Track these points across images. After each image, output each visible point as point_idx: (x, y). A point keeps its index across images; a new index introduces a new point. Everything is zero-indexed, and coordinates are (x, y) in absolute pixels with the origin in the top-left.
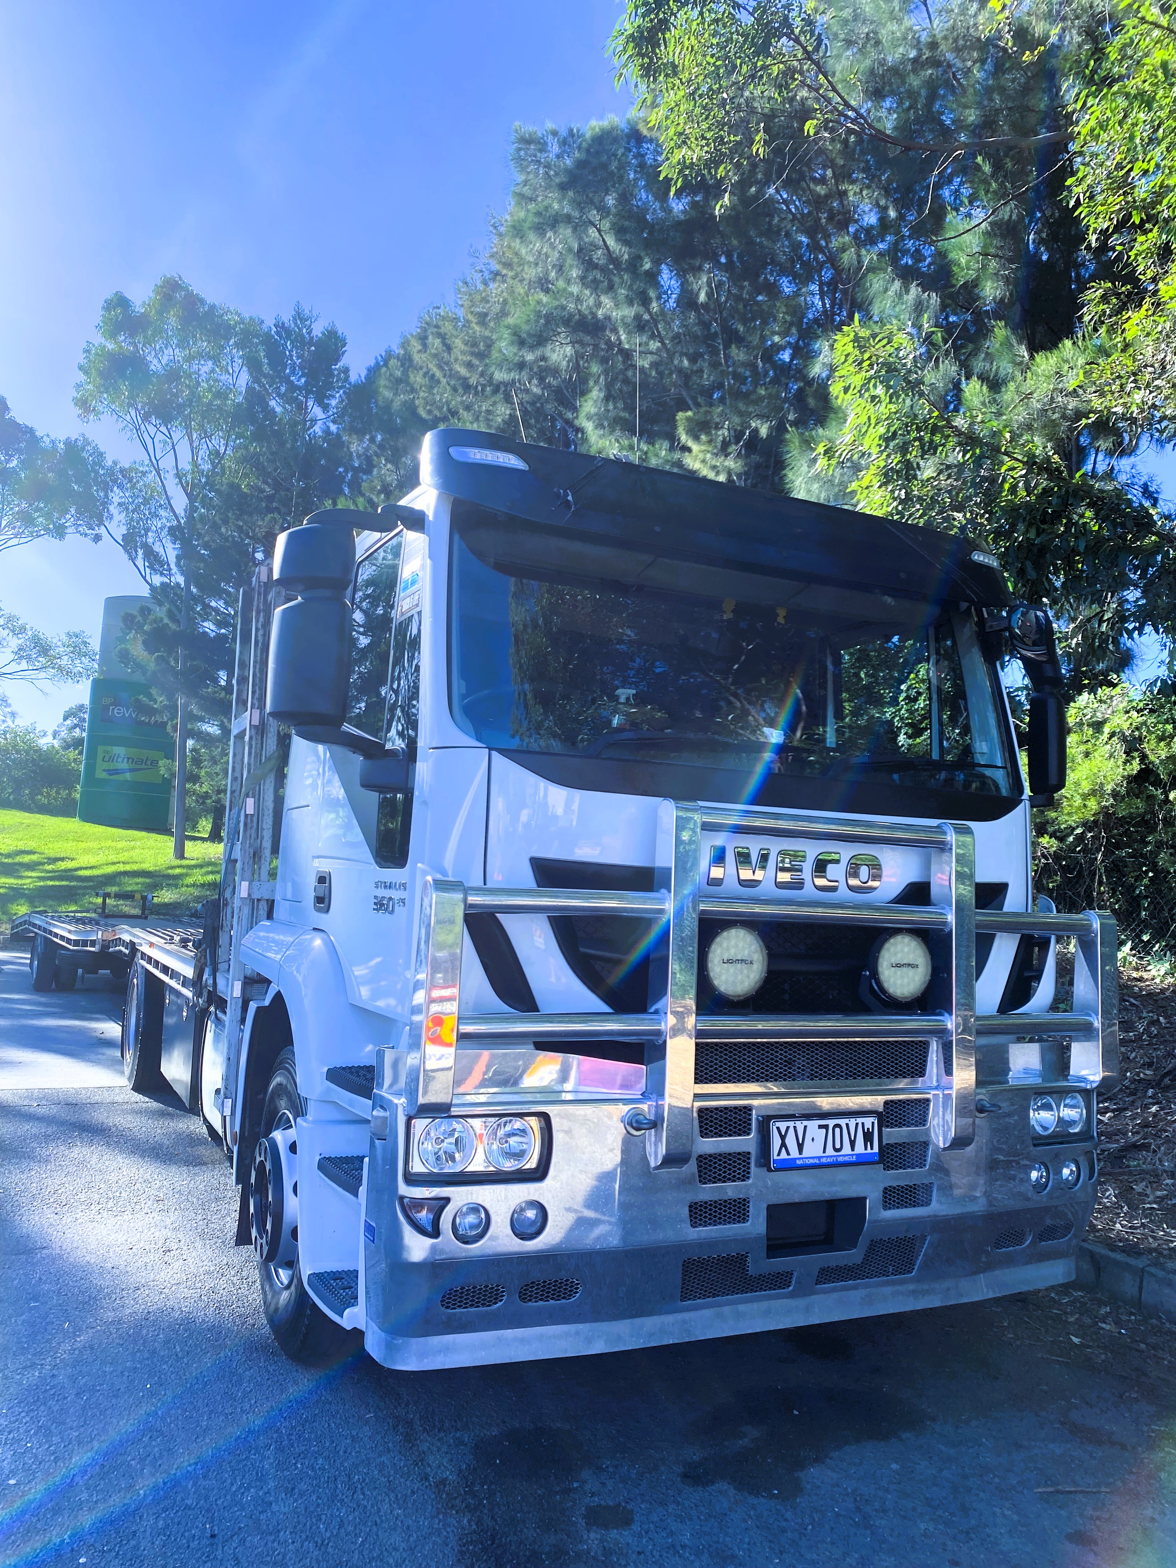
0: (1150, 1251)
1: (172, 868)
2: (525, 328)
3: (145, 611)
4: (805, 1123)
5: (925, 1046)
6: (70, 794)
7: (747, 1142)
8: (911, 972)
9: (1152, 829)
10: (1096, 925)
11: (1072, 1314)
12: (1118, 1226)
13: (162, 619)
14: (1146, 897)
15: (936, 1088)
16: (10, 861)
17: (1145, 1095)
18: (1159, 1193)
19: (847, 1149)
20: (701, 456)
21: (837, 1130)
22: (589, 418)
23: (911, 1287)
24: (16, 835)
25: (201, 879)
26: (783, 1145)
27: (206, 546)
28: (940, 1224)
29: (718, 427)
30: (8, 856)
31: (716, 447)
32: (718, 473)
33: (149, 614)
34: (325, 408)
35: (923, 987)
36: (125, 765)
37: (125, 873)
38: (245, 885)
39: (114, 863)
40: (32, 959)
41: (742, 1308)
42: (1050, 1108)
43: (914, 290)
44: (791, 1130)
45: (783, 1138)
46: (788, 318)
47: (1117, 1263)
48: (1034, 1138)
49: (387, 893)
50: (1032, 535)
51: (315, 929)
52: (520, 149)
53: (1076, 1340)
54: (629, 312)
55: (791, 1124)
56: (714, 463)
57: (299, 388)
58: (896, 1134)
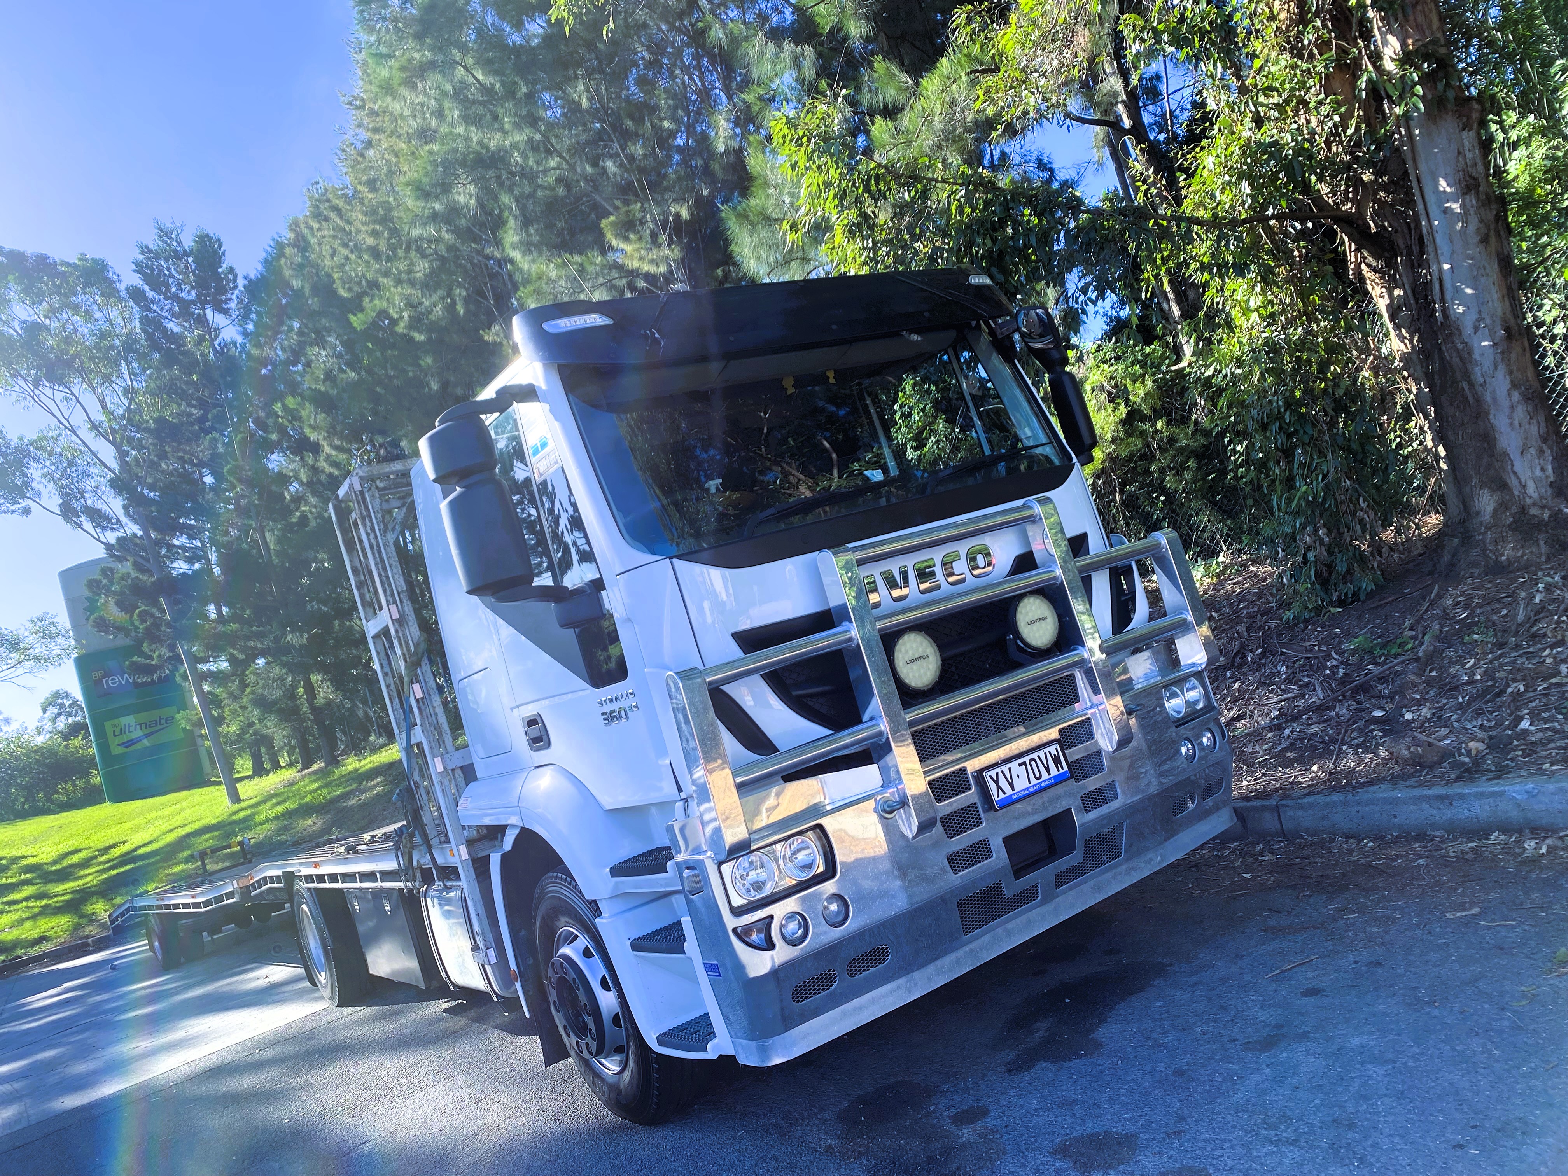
0: (1277, 790)
1: (235, 813)
2: (426, 180)
3: (107, 572)
4: (1008, 766)
5: (1072, 677)
6: (88, 782)
7: (971, 796)
8: (1043, 624)
9: (1152, 458)
10: (1164, 542)
11: (1236, 860)
12: (1245, 783)
13: (129, 574)
14: (1164, 519)
15: (1092, 707)
16: (58, 867)
17: (1225, 679)
18: (1265, 747)
19: (1045, 776)
20: (636, 255)
21: (1033, 763)
22: (514, 247)
23: (1124, 867)
24: (52, 840)
25: (272, 814)
26: (999, 788)
27: (152, 488)
28: (1130, 810)
29: (643, 222)
30: (54, 863)
31: (647, 242)
32: (658, 265)
33: (112, 573)
34: (226, 312)
35: (1056, 634)
36: (139, 733)
37: (188, 836)
38: (438, 760)
39: (171, 831)
40: (151, 944)
41: (1010, 926)
42: (1177, 696)
43: (788, 47)
44: (1000, 774)
45: (997, 782)
46: (671, 102)
47: (1255, 809)
48: (1174, 722)
49: (615, 706)
50: (989, 243)
51: (537, 767)
52: (362, 11)
53: (1248, 876)
54: (520, 137)
55: (999, 770)
56: (650, 256)
57: (193, 302)
58: (1076, 753)
